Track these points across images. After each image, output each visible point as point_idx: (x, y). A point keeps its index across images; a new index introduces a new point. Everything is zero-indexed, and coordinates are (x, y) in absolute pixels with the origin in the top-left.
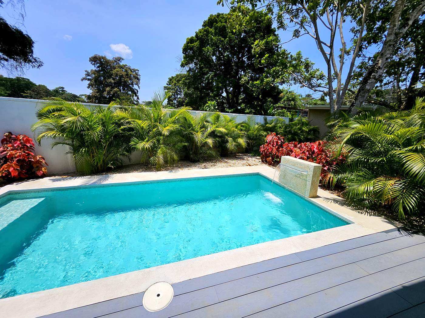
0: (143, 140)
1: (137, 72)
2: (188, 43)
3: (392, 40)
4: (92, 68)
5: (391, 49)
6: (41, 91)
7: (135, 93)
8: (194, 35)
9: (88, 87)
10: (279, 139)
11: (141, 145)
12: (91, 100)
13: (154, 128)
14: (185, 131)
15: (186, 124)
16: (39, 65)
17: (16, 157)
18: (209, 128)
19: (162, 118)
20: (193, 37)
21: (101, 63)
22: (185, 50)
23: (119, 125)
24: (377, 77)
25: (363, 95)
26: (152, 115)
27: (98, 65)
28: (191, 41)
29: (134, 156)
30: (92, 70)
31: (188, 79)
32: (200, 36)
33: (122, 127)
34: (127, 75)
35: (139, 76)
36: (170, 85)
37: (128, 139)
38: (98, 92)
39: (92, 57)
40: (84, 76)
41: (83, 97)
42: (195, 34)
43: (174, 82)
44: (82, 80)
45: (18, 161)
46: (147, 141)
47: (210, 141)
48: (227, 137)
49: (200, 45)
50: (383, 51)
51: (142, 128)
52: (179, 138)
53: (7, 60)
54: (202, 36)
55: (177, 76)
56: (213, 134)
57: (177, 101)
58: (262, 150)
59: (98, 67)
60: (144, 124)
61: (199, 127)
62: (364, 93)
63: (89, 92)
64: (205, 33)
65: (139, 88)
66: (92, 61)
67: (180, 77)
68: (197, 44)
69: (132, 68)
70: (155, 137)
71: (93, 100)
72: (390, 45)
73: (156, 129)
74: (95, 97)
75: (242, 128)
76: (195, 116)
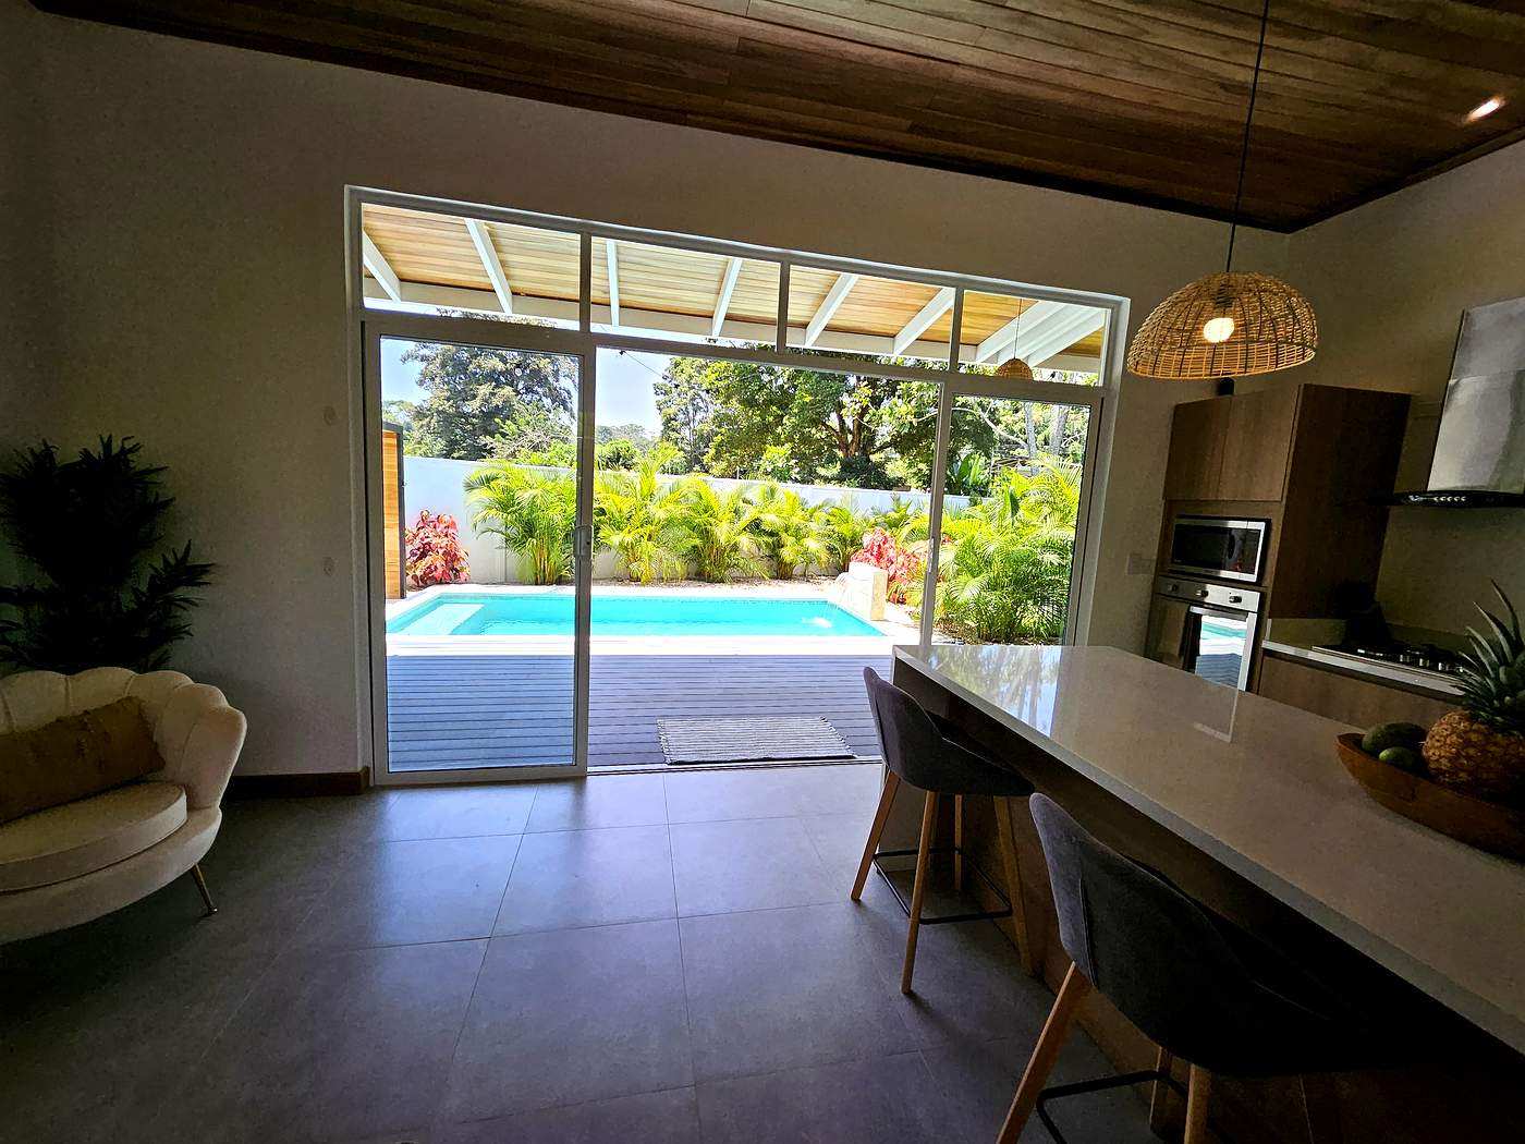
0: (620, 530)
7: (562, 400)
9: (421, 383)
10: (886, 541)
11: (617, 539)
13: (640, 510)
14: (697, 518)
15: (701, 505)
17: (441, 548)
18: (746, 515)
19: (655, 492)
36: (672, 380)
38: (448, 399)
43: (686, 373)
44: (404, 360)
46: (628, 532)
47: (746, 541)
48: (783, 535)
56: (754, 527)
57: (693, 432)
60: (624, 504)
61: (727, 511)
63: (422, 397)
71: (430, 422)
73: (643, 513)
74: (439, 412)
75: (831, 518)
76: (721, 490)
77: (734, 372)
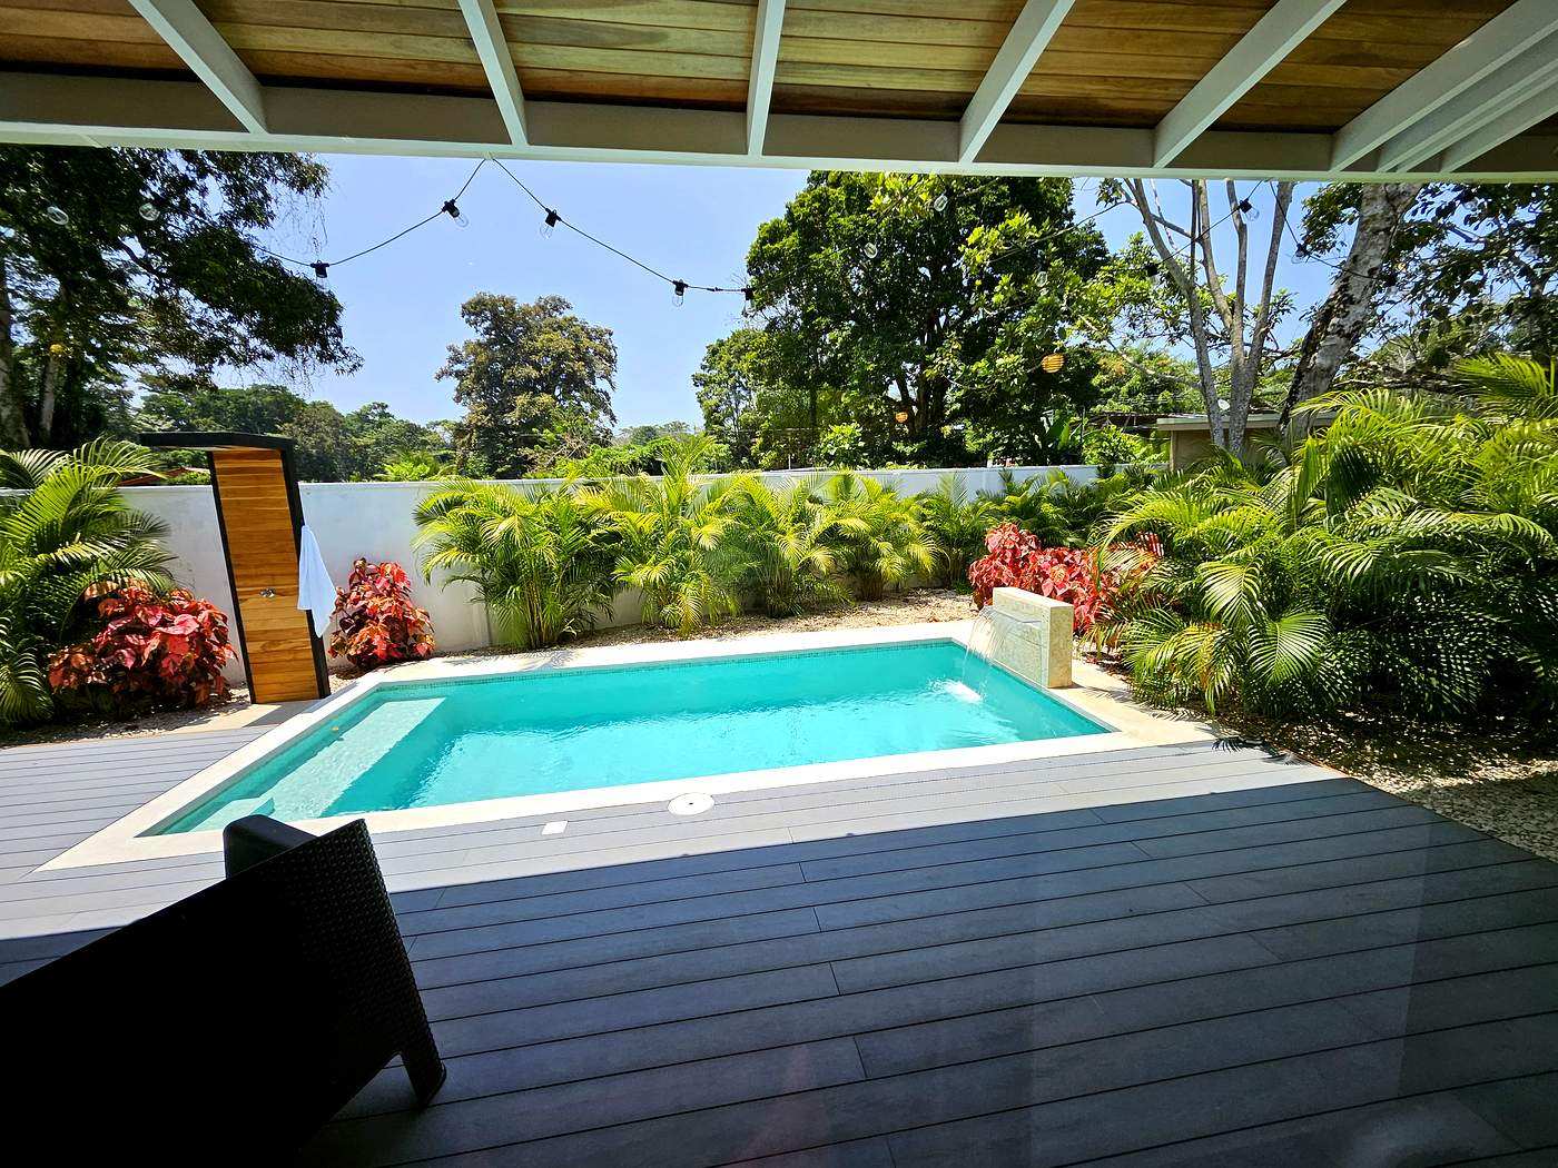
0: (643, 561)
1: (607, 336)
2: (763, 242)
3: (1378, 217)
4: (469, 334)
5: (1380, 242)
6: (320, 421)
7: (601, 403)
8: (782, 215)
9: (458, 399)
10: (1022, 541)
11: (640, 575)
12: (465, 439)
13: (670, 529)
14: (749, 531)
15: (753, 512)
16: (355, 367)
17: (382, 613)
18: (817, 521)
19: (689, 501)
20: (778, 222)
21: (495, 315)
22: (755, 263)
23: (587, 528)
24: (1347, 330)
25: (1312, 385)
26: (664, 496)
27: (487, 324)
28: (774, 234)
29: (621, 603)
30: (467, 344)
31: (769, 354)
32: (799, 216)
33: (594, 533)
34: (577, 349)
35: (612, 351)
36: (711, 368)
37: (609, 562)
38: (486, 414)
39: (470, 303)
40: (446, 364)
41: (439, 429)
42: (785, 211)
43: (726, 357)
44: (439, 377)
45: (387, 620)
46: (655, 563)
47: (821, 557)
48: (873, 540)
49: (801, 243)
50: (1358, 249)
51: (640, 532)
52: (734, 551)
53: (270, 357)
54: (807, 216)
55: (736, 338)
56: (832, 537)
57: (737, 422)
58: (975, 575)
59: (487, 331)
60: (645, 522)
61: (790, 518)
62: (1314, 379)
63: (461, 413)
64: (817, 205)
65: (613, 388)
66: (470, 314)
67: (743, 340)
68: (791, 242)
69: (591, 325)
70: (674, 551)
71: (470, 439)
72: (1376, 232)
73: (673, 532)
74: (478, 428)
75: (926, 512)
76: (779, 487)
77: (777, 347)
